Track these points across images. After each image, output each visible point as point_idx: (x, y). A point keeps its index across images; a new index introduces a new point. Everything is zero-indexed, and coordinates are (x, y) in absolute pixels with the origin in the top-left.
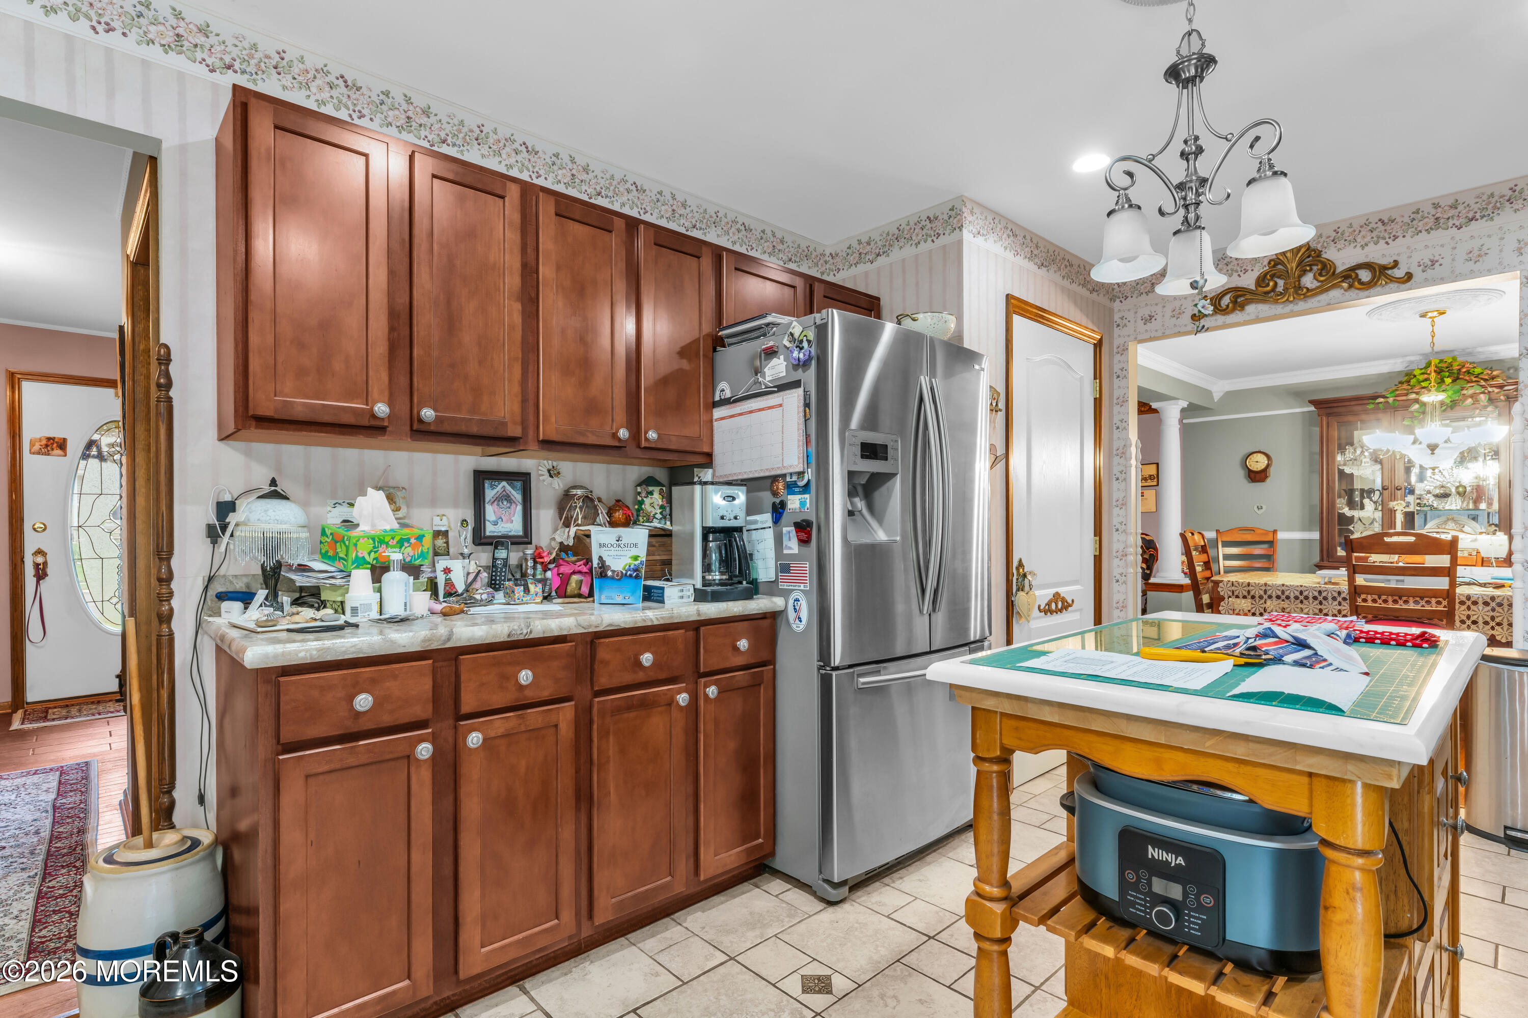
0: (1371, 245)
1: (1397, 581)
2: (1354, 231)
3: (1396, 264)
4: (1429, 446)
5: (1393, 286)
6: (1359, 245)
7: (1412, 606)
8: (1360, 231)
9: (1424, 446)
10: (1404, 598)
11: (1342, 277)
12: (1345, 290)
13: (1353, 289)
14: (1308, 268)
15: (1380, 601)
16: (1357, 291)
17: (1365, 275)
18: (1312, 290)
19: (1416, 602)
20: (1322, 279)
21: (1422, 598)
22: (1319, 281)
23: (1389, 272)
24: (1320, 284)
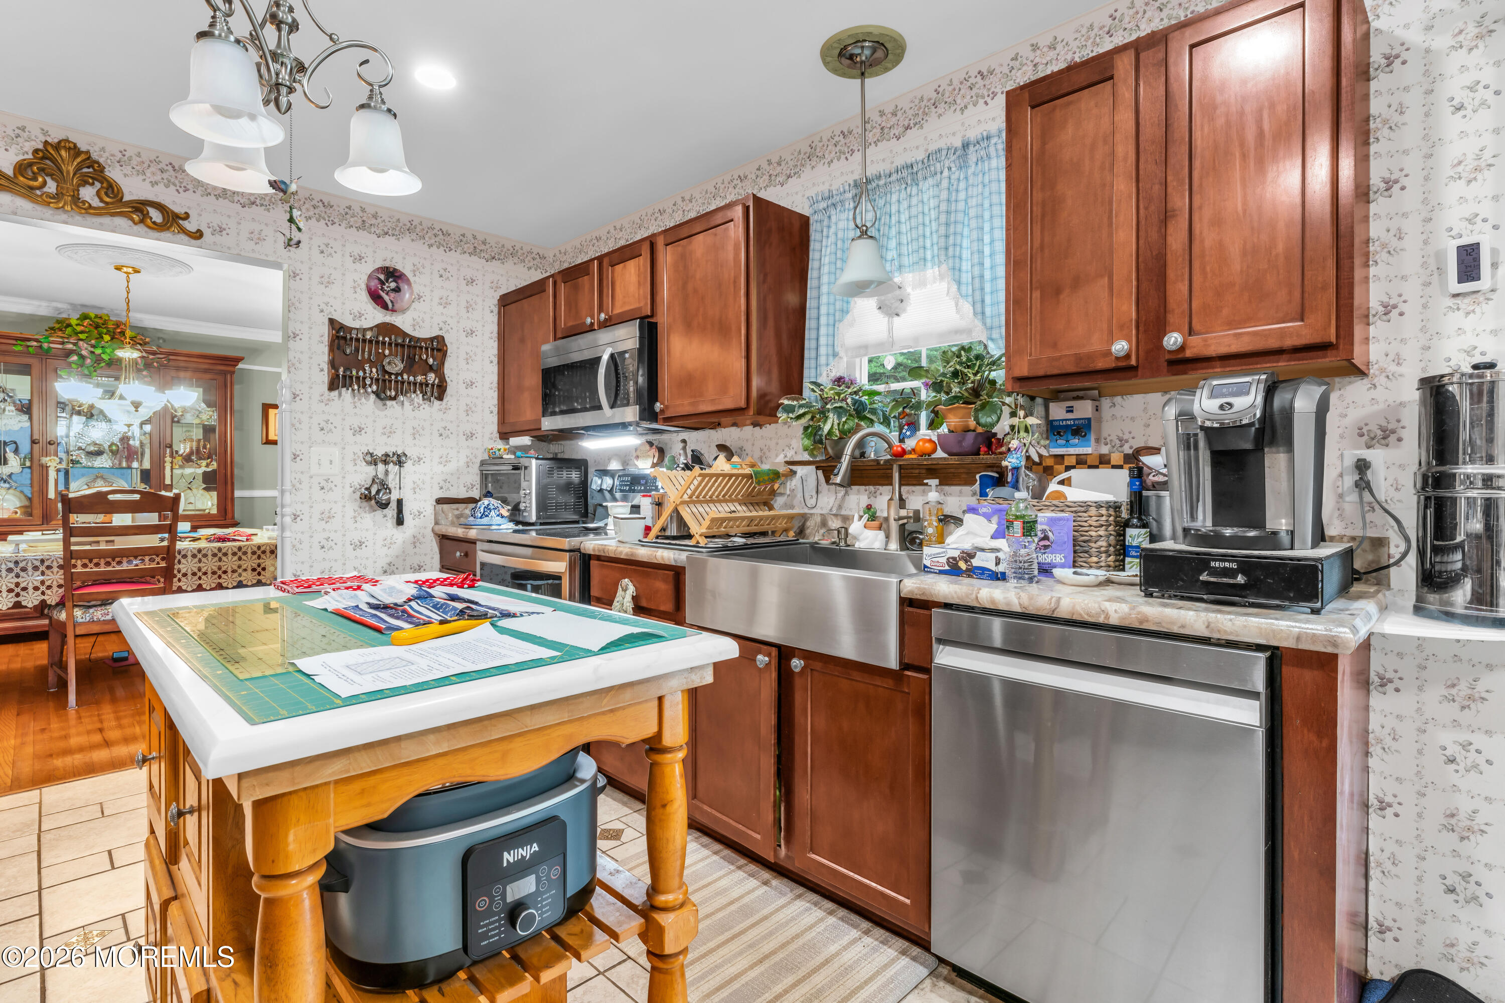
0: (161, 186)
1: (107, 542)
2: (143, 163)
3: (187, 216)
4: (133, 403)
5: (183, 237)
6: (148, 181)
7: (125, 566)
8: (149, 166)
9: (128, 402)
10: (117, 559)
11: (133, 207)
12: (135, 224)
13: (142, 225)
14: (91, 181)
15: (91, 565)
16: (146, 229)
17: (155, 215)
18: (95, 208)
19: (129, 562)
20: (108, 200)
21: (136, 557)
22: (102, 201)
23: (181, 222)
24: (102, 205)
